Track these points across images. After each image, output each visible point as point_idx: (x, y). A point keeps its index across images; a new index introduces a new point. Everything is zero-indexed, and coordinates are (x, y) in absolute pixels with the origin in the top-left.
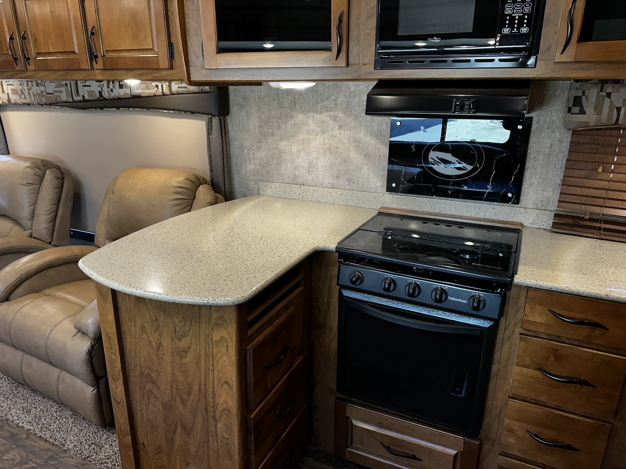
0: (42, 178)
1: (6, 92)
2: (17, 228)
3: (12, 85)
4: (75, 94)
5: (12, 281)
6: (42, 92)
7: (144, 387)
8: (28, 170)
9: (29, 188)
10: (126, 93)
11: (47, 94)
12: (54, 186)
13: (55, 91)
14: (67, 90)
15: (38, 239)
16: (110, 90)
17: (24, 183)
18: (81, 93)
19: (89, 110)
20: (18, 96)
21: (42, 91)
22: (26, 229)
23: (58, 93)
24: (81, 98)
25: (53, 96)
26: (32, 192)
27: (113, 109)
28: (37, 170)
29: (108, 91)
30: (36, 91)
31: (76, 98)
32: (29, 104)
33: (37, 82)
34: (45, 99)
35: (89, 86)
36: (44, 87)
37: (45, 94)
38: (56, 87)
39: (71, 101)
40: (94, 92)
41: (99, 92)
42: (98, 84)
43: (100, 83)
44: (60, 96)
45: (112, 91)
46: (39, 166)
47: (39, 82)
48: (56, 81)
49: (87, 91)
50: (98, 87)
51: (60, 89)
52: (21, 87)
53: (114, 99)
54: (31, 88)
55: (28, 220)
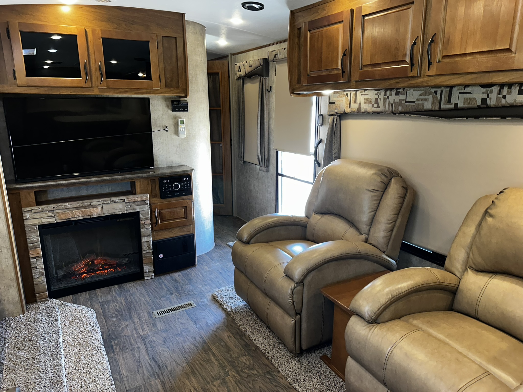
0: (386, 186)
1: (358, 101)
2: (352, 231)
3: (368, 95)
4: (444, 102)
8: (375, 177)
9: (373, 194)
11: (406, 102)
12: (400, 195)
13: (418, 100)
14: (434, 98)
15: (374, 246)
16: (501, 96)
17: (370, 189)
18: (453, 101)
19: (457, 119)
20: (371, 105)
21: (402, 99)
22: (362, 233)
23: (422, 101)
24: (452, 106)
25: (414, 104)
26: (375, 198)
27: (494, 118)
28: (383, 177)
29: (498, 97)
30: (394, 100)
31: (443, 106)
32: (378, 113)
33: (398, 91)
34: (402, 108)
35: (470, 93)
36: (405, 96)
37: (404, 102)
38: (420, 95)
39: (437, 108)
40: (475, 99)
41: (482, 99)
42: (484, 90)
43: (487, 89)
44: (423, 104)
45: (504, 97)
46: (385, 173)
47: (401, 90)
48: (423, 89)
49: (464, 99)
50: (483, 93)
51: (426, 97)
52: (377, 97)
53: (504, 107)
54: (388, 97)
55: (367, 225)
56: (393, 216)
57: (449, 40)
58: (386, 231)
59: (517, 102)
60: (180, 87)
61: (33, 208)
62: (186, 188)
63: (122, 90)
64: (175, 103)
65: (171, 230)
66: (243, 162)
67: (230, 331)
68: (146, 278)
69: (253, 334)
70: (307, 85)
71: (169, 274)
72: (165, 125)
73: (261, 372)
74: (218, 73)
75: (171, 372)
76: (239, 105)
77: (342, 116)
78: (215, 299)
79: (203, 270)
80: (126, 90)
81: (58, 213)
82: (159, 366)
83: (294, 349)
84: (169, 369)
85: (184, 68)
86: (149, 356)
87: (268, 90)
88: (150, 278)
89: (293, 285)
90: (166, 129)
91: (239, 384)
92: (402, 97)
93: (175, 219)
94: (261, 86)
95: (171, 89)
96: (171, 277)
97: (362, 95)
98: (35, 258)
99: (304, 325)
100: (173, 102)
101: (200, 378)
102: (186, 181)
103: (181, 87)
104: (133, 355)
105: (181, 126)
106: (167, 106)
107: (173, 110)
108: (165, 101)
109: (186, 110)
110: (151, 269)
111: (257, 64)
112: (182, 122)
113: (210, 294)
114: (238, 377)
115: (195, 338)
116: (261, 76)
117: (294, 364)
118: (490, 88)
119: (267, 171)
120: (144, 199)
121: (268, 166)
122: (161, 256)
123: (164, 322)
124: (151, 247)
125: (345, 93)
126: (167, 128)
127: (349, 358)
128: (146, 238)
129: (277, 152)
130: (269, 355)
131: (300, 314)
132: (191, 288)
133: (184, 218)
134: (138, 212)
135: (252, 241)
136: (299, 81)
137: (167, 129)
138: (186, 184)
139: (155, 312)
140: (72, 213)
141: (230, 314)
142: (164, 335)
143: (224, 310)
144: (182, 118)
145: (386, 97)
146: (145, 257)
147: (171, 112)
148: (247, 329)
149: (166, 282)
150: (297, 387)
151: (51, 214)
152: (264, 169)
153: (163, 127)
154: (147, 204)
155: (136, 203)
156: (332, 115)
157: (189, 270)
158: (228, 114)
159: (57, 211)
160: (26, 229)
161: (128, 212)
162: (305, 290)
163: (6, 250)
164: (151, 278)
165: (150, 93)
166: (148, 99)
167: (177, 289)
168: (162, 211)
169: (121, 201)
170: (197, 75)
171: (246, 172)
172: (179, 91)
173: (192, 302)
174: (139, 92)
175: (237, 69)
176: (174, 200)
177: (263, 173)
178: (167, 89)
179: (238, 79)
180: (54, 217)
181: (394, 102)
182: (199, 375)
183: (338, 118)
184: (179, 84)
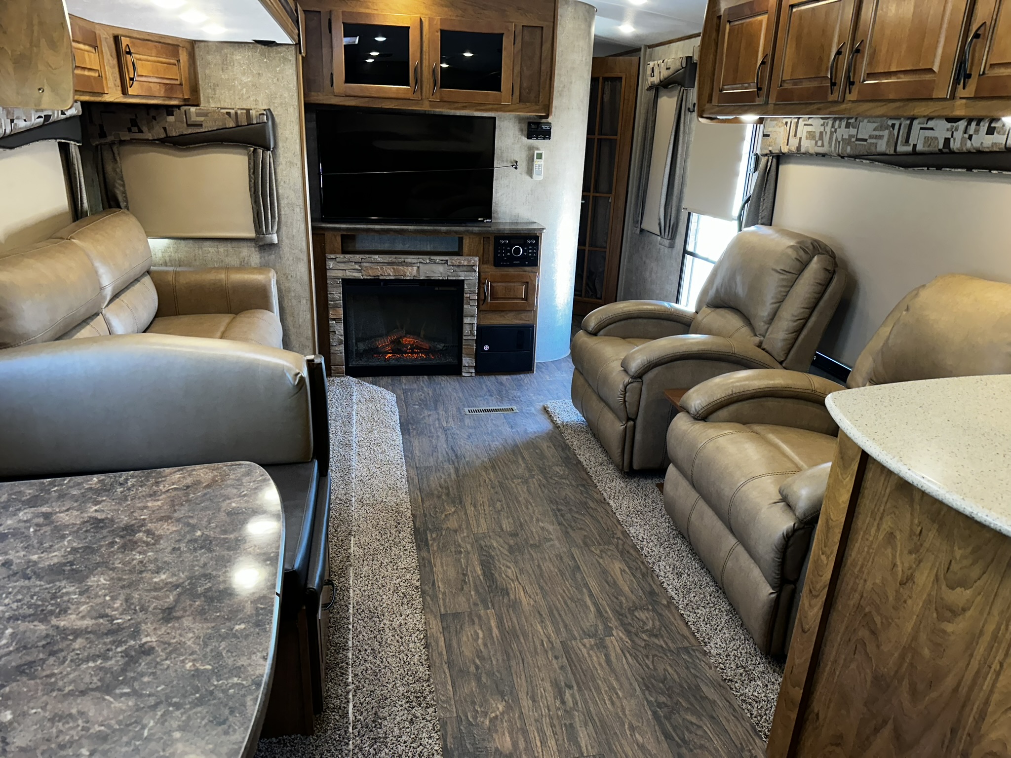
0: (804, 265)
1: (798, 135)
2: (745, 330)
3: (811, 125)
4: (902, 141)
5: (719, 396)
6: (851, 136)
7: (855, 630)
8: (790, 251)
9: (782, 277)
10: (996, 143)
11: (857, 140)
12: (819, 281)
13: (871, 137)
14: (891, 134)
15: (767, 352)
16: (966, 136)
17: (778, 269)
18: (912, 141)
19: (916, 169)
20: (814, 142)
22: (757, 334)
23: (875, 139)
24: (909, 149)
25: (865, 143)
26: (784, 283)
27: (959, 170)
28: (802, 253)
29: (963, 137)
30: (843, 136)
31: (901, 148)
32: (824, 155)
33: (849, 121)
34: (852, 148)
35: (932, 129)
36: (857, 130)
37: (854, 140)
38: (874, 130)
39: (892, 152)
40: (936, 138)
41: (945, 138)
42: (949, 125)
43: (953, 124)
44: (876, 143)
45: (970, 137)
46: (807, 247)
47: (852, 121)
48: (879, 119)
49: (925, 138)
50: (948, 130)
51: (881, 133)
52: (822, 129)
53: (969, 152)
54: (836, 131)
55: (765, 322)
56: (802, 310)
57: (875, 50)
58: (786, 331)
59: (984, 145)
60: (540, 102)
61: (338, 256)
62: (530, 255)
63: (460, 105)
64: (533, 126)
65: (502, 314)
66: (639, 230)
67: (552, 442)
68: (463, 374)
69: (580, 448)
70: (718, 106)
71: (494, 375)
72: (515, 159)
73: (573, 482)
74: (621, 78)
75: (468, 462)
76: (645, 132)
77: (780, 158)
78: (545, 410)
79: (542, 378)
80: (464, 104)
81: (366, 267)
82: (456, 455)
83: (621, 464)
84: (467, 459)
85: (549, 73)
86: (448, 445)
87: (689, 109)
88: (469, 375)
89: (627, 379)
90: (515, 165)
91: (542, 487)
92: (853, 131)
93: (510, 298)
94: (679, 102)
95: (527, 106)
96: (497, 379)
97: (805, 125)
98: (334, 319)
99: (638, 437)
100: (529, 124)
101: (500, 473)
102: (531, 244)
103: (542, 102)
104: (431, 441)
105: (537, 162)
106: (521, 130)
107: (529, 137)
108: (520, 123)
109: (548, 138)
110: (472, 363)
111: (677, 65)
112: (540, 156)
113: (542, 404)
114: (544, 481)
115: (506, 440)
116: (682, 86)
117: (618, 484)
118: (955, 122)
119: (672, 246)
120: (471, 264)
121: (673, 238)
122: (486, 348)
123: (474, 420)
124: (475, 333)
125: (785, 121)
126: (517, 163)
127: (671, 465)
128: (469, 318)
129: (689, 214)
130: (591, 471)
131: (634, 420)
132: (519, 394)
133: (523, 299)
134: (463, 281)
135: (602, 332)
136: (710, 100)
137: (517, 165)
138: (531, 250)
139: (466, 410)
140: (382, 269)
141: (559, 427)
142: (471, 431)
143: (552, 421)
144: (540, 150)
145: (833, 130)
146: (465, 345)
147: (525, 139)
148: (575, 443)
149: (488, 383)
150: (611, 503)
151: (357, 267)
152: (667, 242)
153: (512, 163)
154: (475, 271)
155: (461, 268)
156: (766, 155)
157: (522, 376)
158: (628, 148)
159: (365, 264)
160: (328, 282)
161: (450, 278)
162: (644, 389)
163: (305, 302)
164: (471, 377)
165: (496, 110)
166: (494, 118)
167: (500, 392)
168: (494, 285)
169: (443, 262)
170: (571, 83)
171: (643, 248)
172: (537, 107)
173: (515, 408)
174: (482, 108)
175: (649, 72)
176: (512, 271)
177: (666, 249)
178: (521, 105)
179: (650, 88)
180: (359, 271)
181: (843, 139)
182: (498, 470)
183: (774, 160)
184: (539, 98)
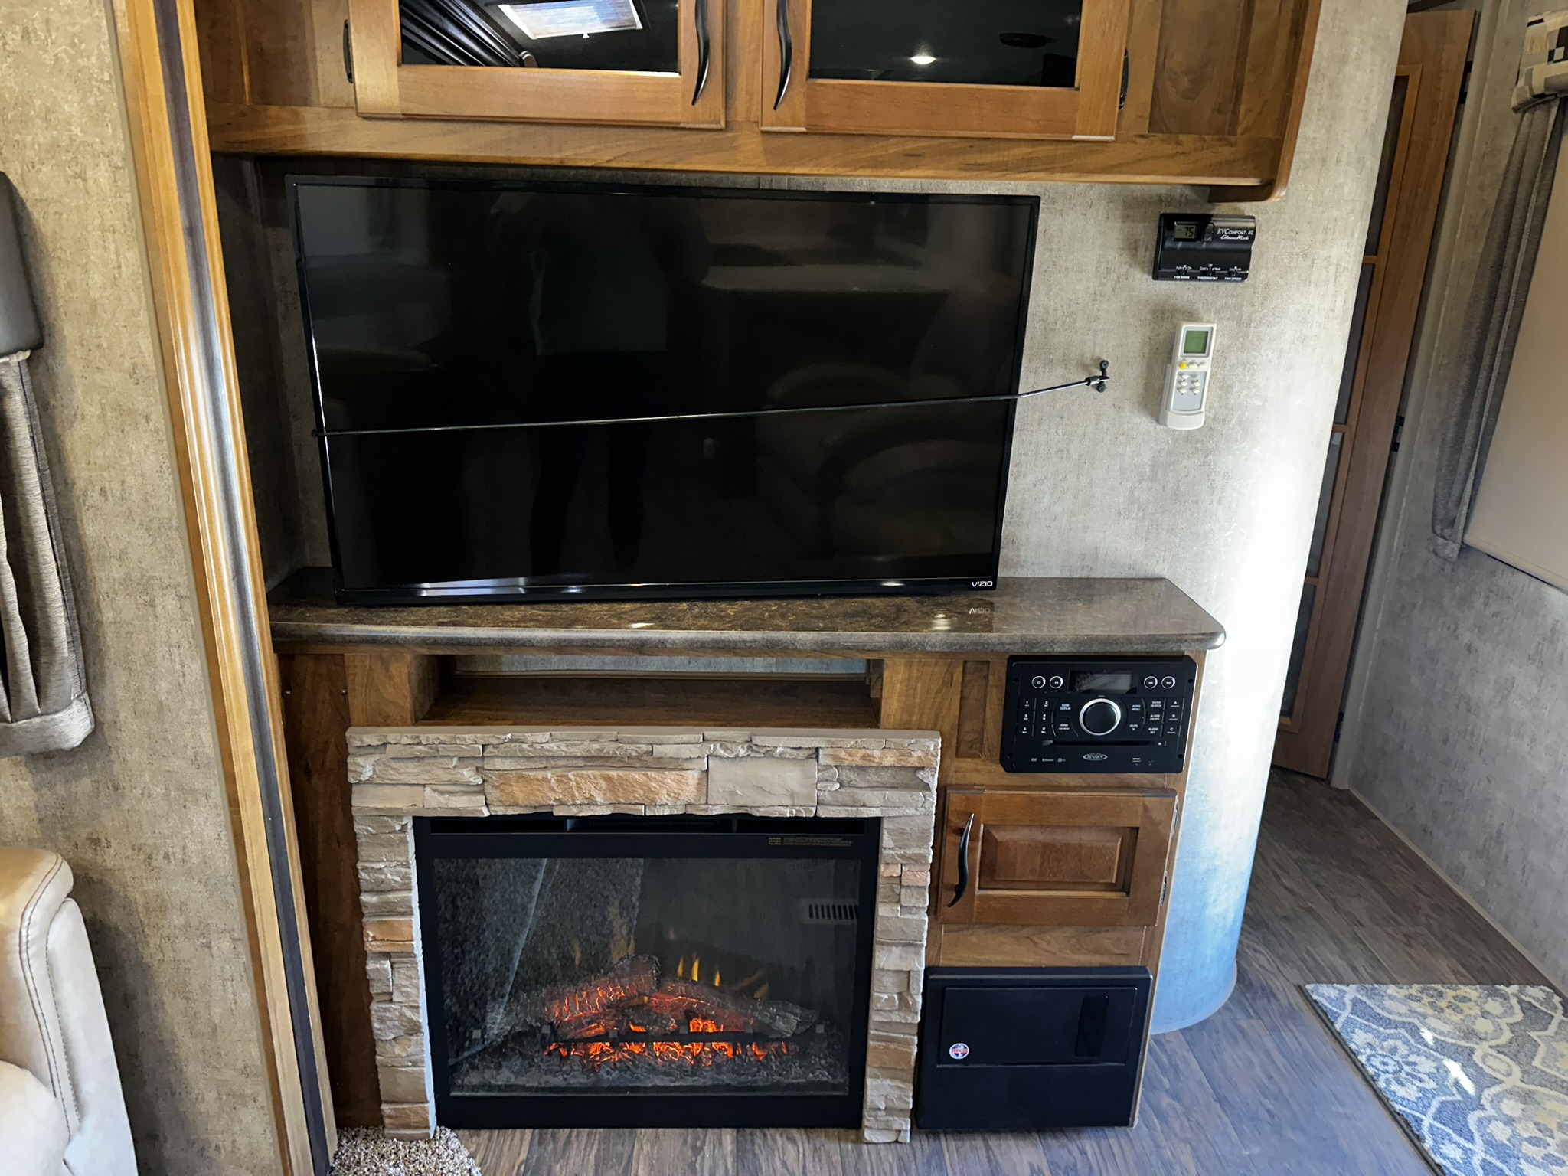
60: (1240, 130)
61: (392, 735)
62: (1153, 730)
63: (893, 148)
64: (1180, 230)
65: (1028, 932)
68: (868, 1135)
71: (981, 1133)
72: (1097, 353)
80: (911, 145)
81: (503, 774)
88: (890, 1137)
90: (1098, 377)
93: (1062, 882)
95: (1178, 143)
98: (388, 956)
100: (1167, 222)
102: (1159, 693)
103: (1246, 130)
105: (1189, 368)
106: (1132, 247)
107: (1162, 268)
108: (1126, 218)
109: (1237, 275)
110: (900, 1098)
112: (1199, 344)
120: (913, 761)
122: (959, 1051)
124: (915, 1002)
126: (1103, 370)
128: (897, 951)
133: (1110, 887)
134: (877, 821)
137: (1104, 377)
138: (1156, 711)
140: (562, 780)
144: (1198, 320)
146: (878, 1038)
147: (1143, 284)
151: (468, 774)
153: (1085, 367)
154: (927, 787)
155: (873, 778)
159: (498, 764)
160: (358, 828)
161: (824, 813)
164: (896, 1141)
165: (1049, 166)
166: (1032, 203)
168: (999, 836)
169: (802, 754)
171: (1463, 601)
172: (1225, 153)
174: (988, 158)
176: (1072, 787)
178: (1158, 145)
180: (481, 790)
184: (1235, 112)
